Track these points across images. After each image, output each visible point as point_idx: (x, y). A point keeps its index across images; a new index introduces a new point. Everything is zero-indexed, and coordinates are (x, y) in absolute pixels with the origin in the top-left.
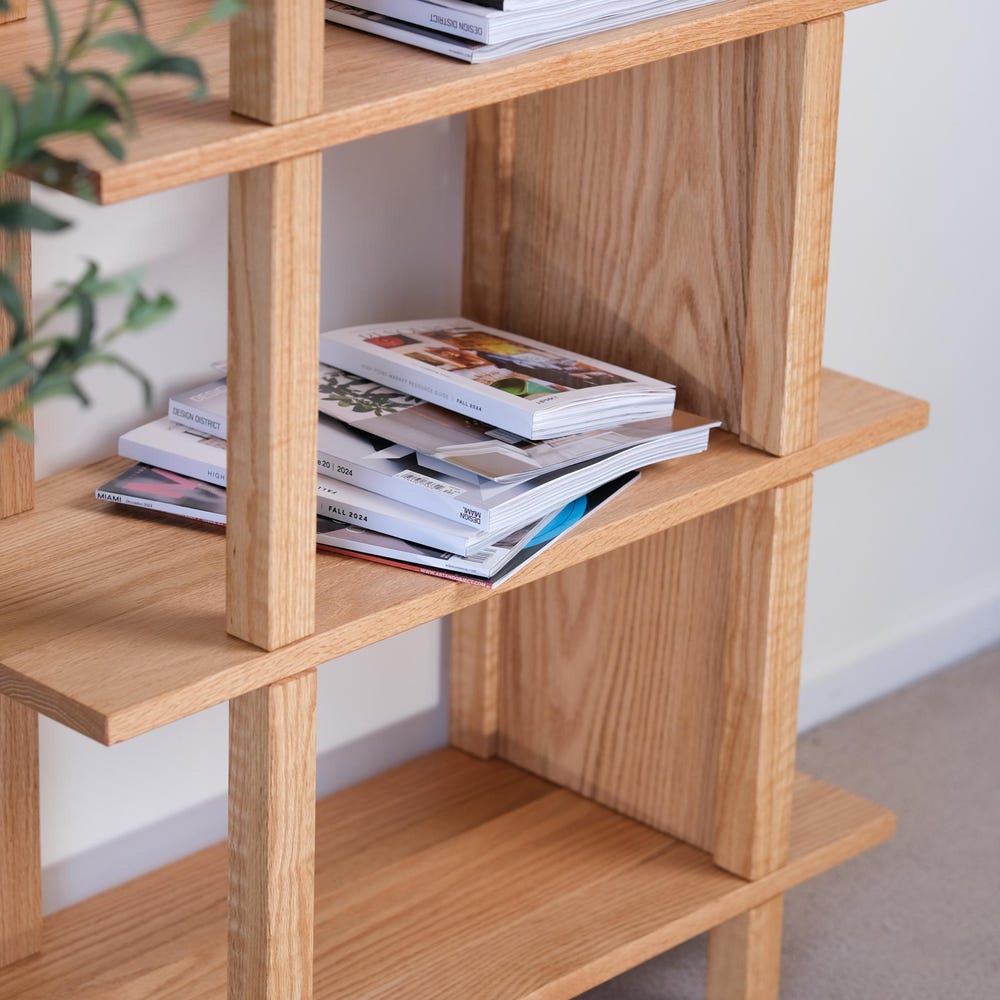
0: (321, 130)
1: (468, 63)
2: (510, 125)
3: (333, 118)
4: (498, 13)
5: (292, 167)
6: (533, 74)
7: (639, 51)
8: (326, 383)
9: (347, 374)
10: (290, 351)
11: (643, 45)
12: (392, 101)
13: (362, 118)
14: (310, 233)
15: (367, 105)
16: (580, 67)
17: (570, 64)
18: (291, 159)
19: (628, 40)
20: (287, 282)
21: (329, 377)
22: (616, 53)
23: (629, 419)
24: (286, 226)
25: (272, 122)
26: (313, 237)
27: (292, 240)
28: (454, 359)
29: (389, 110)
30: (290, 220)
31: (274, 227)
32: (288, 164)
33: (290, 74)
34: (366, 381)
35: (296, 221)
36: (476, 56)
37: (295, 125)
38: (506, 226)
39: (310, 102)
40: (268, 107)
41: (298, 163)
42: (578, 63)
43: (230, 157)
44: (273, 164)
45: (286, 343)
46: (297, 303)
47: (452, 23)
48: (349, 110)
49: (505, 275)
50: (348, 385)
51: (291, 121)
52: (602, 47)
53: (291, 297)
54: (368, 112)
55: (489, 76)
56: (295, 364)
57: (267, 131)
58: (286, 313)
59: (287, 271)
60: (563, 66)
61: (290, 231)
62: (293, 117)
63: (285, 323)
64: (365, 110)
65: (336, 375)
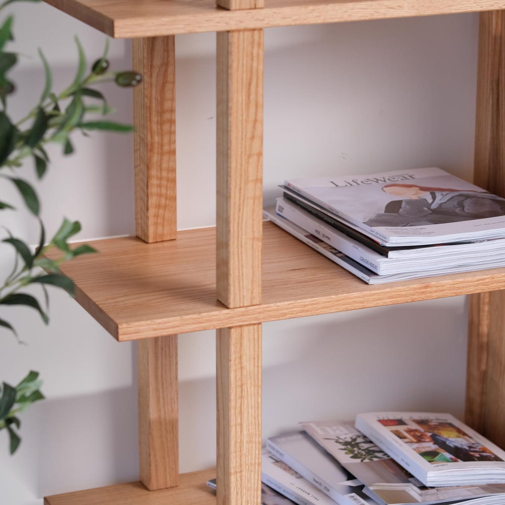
0: (260, 313)
1: (367, 284)
2: (486, 314)
3: (268, 307)
4: (386, 259)
5: (241, 331)
6: (403, 293)
7: (477, 285)
8: (349, 440)
9: (365, 437)
10: (241, 425)
11: (480, 282)
12: (308, 301)
13: (287, 309)
14: (254, 366)
15: (292, 302)
16: (436, 291)
17: (429, 290)
18: (241, 326)
19: (469, 279)
20: (239, 390)
21: (354, 437)
22: (460, 285)
23: (493, 482)
24: (238, 361)
25: (229, 306)
26: (256, 369)
27: (242, 368)
28: (414, 436)
29: (305, 306)
30: (241, 357)
31: (230, 361)
32: (239, 330)
33: (239, 283)
34: (371, 442)
35: (244, 358)
36: (372, 281)
37: (243, 309)
38: (483, 367)
39: (252, 298)
40: (227, 299)
41: (246, 329)
42: (435, 289)
43: (200, 323)
44: (230, 328)
45: (239, 421)
46: (246, 401)
47: (367, 262)
48: (279, 304)
49: (483, 393)
50: (360, 443)
51: (240, 307)
53: (242, 397)
54: (291, 306)
55: (373, 292)
56: (245, 432)
57: (225, 311)
58: (238, 405)
59: (239, 383)
60: (424, 290)
61: (241, 363)
62: (242, 305)
63: (238, 410)
64: (289, 304)
65: (359, 437)
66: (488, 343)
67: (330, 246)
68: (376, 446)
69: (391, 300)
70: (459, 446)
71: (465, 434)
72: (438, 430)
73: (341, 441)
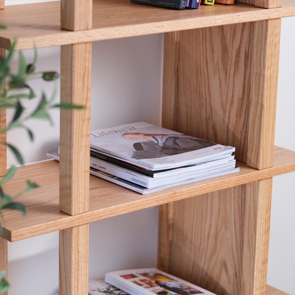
0: (88, 217)
1: (142, 194)
2: (172, 207)
3: (92, 213)
4: (152, 179)
5: (78, 229)
6: (163, 198)
7: (200, 190)
8: (106, 290)
9: (113, 287)
10: (78, 287)
11: (202, 188)
12: (114, 207)
13: (103, 213)
14: (85, 250)
15: (105, 209)
16: (180, 196)
17: (176, 195)
18: (78, 226)
19: (196, 187)
20: (77, 265)
21: (108, 288)
22: (192, 191)
24: (76, 247)
25: (72, 214)
26: (86, 251)
27: (78, 252)
28: (147, 283)
29: (112, 210)
30: (78, 245)
31: (72, 248)
32: (77, 228)
33: (77, 199)
34: (119, 290)
35: (80, 246)
36: (144, 192)
37: (79, 215)
38: (170, 238)
39: (84, 208)
40: (70, 210)
41: (81, 227)
42: (179, 194)
43: (56, 226)
44: (72, 228)
45: (77, 284)
46: (80, 272)
47: (138, 181)
48: (98, 210)
49: (170, 254)
50: (113, 291)
51: (78, 214)
52: (187, 189)
53: (78, 270)
54: (105, 211)
55: (147, 199)
57: (70, 217)
58: (76, 275)
59: (77, 261)
60: (174, 195)
61: (78, 249)
62: (79, 213)
63: (76, 278)
64: (104, 210)
65: (110, 287)
66: (173, 224)
67: (106, 173)
68: (123, 292)
69: (157, 203)
70: (175, 287)
71: (172, 279)
72: (157, 278)
73: (101, 291)
